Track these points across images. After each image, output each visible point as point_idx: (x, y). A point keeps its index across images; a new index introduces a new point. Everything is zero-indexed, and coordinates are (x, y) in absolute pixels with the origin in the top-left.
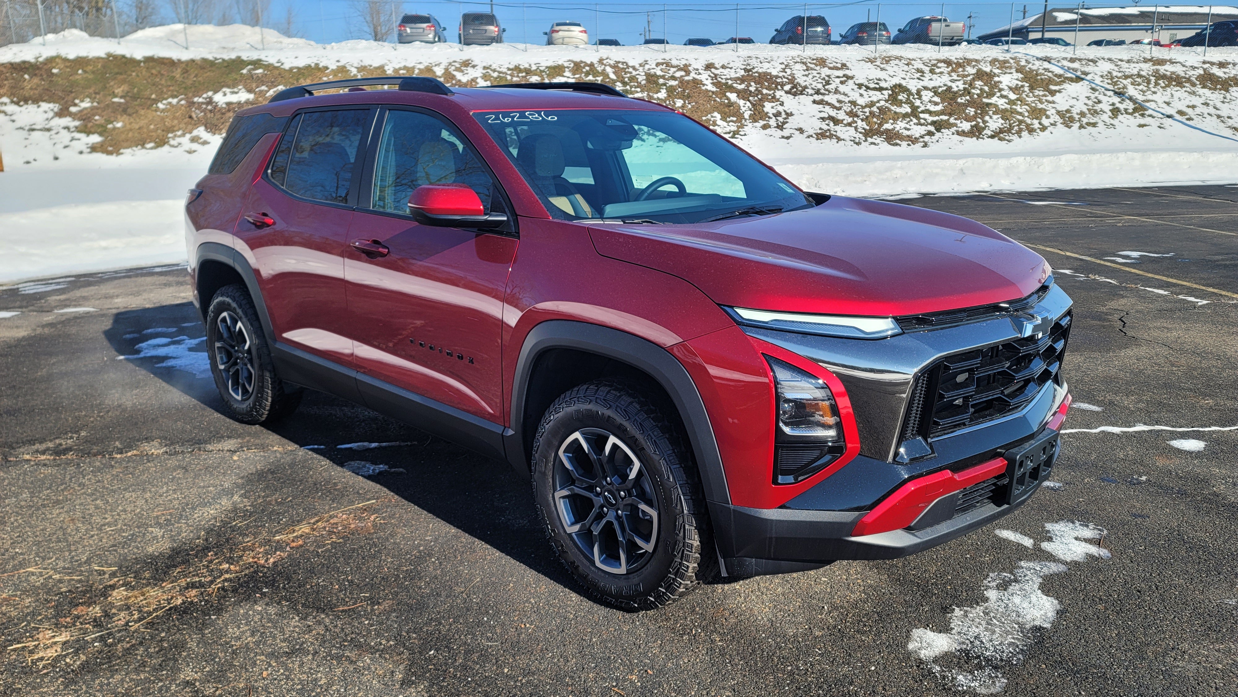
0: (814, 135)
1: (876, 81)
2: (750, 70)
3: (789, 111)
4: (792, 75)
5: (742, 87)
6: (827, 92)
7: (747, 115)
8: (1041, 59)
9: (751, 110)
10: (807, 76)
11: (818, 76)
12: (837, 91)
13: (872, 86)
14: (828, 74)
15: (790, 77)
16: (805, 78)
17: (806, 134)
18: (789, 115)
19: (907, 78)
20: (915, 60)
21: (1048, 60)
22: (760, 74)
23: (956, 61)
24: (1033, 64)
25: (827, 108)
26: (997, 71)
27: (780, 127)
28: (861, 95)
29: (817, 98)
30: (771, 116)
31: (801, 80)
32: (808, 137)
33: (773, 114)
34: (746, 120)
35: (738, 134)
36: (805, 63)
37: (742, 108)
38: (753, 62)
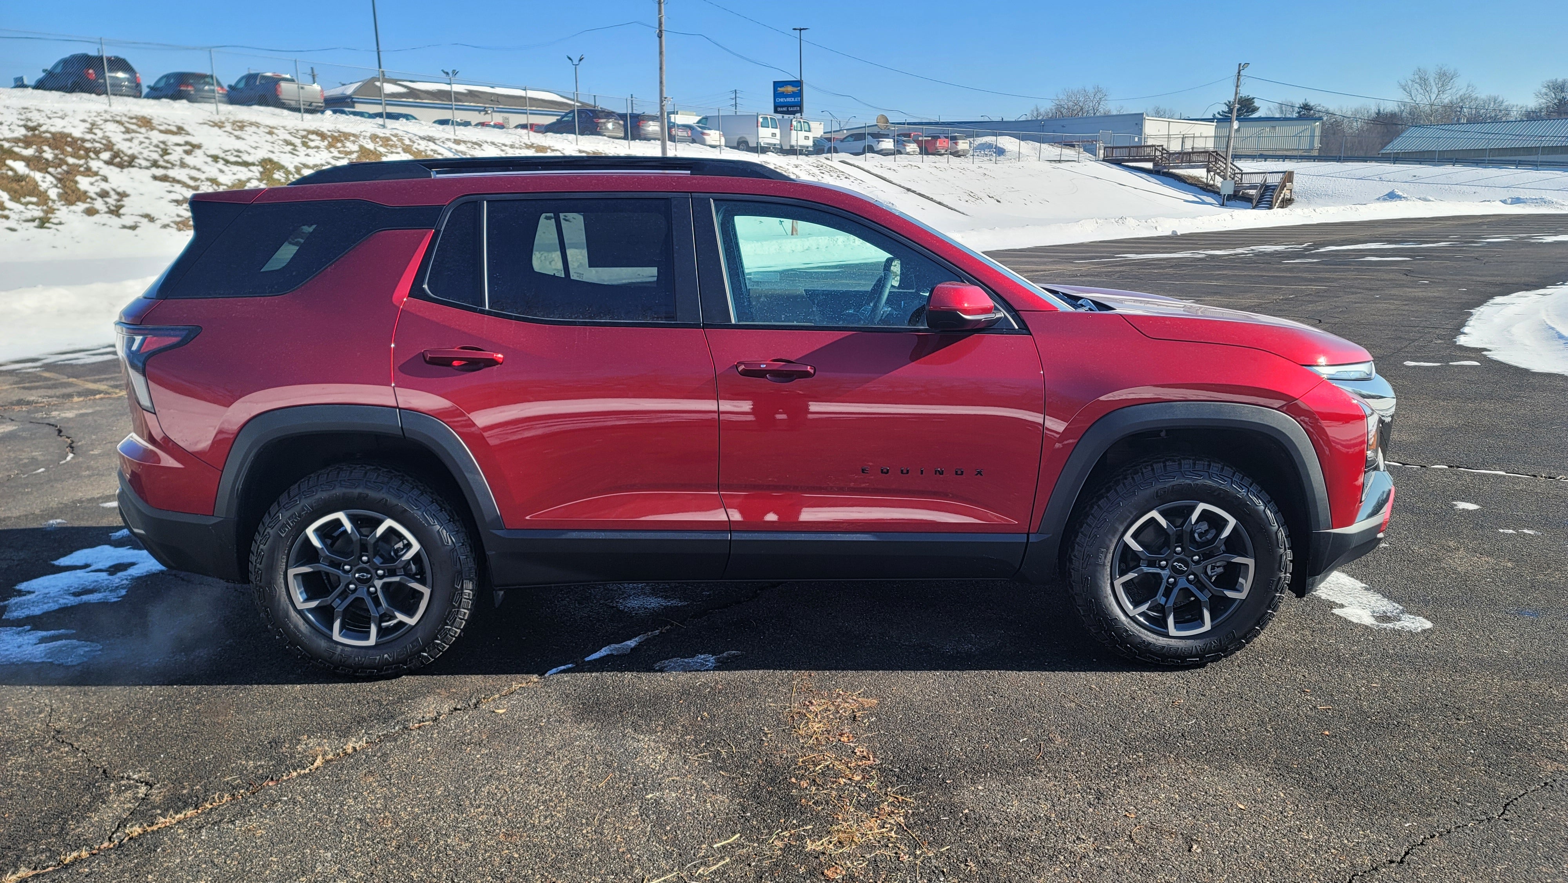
0: (172, 225)
1: (236, 153)
2: (33, 129)
3: (120, 190)
4: (107, 138)
5: (29, 152)
6: (169, 165)
7: (53, 193)
8: (424, 139)
9: (56, 186)
10: (130, 140)
11: (147, 141)
12: (183, 165)
13: (232, 159)
14: (161, 139)
15: (104, 142)
16: (128, 144)
17: (158, 223)
18: (123, 195)
19: (276, 150)
20: (277, 129)
21: (431, 139)
22: (53, 134)
23: (329, 134)
24: (419, 144)
25: (178, 187)
26: (382, 150)
27: (115, 211)
28: (221, 171)
29: (159, 172)
30: (94, 196)
31: (122, 145)
32: (165, 226)
33: (97, 194)
34: (54, 201)
35: (48, 222)
36: (119, 122)
37: (40, 183)
38: (37, 118)
